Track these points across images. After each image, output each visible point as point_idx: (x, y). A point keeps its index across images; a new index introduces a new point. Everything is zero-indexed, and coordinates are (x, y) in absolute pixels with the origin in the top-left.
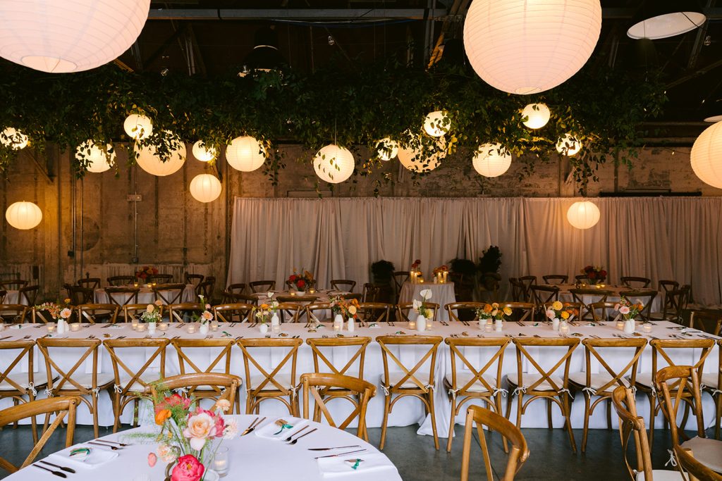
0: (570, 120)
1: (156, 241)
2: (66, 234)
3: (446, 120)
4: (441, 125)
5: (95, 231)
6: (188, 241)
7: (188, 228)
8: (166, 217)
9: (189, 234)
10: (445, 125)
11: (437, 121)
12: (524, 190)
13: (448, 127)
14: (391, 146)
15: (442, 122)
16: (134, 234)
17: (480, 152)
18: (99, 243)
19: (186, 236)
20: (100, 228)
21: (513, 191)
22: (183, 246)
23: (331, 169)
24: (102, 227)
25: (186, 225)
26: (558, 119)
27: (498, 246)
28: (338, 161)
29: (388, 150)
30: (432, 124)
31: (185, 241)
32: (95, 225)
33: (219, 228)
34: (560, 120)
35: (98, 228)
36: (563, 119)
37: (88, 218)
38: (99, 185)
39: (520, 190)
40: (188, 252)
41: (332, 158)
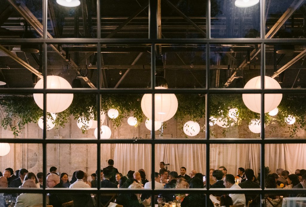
0: (286, 113)
1: (70, 163)
2: (18, 159)
3: (237, 113)
4: (235, 115)
5: (35, 157)
6: (89, 163)
7: (89, 155)
8: (76, 149)
9: (89, 159)
10: (236, 115)
11: (234, 113)
12: (284, 135)
13: (238, 115)
14: (214, 120)
15: (235, 114)
16: (57, 159)
17: (252, 123)
18: (37, 164)
19: (87, 159)
20: (38, 156)
21: (278, 135)
22: (85, 166)
23: (191, 131)
24: (39, 155)
25: (87, 153)
26: (281, 112)
27: (268, 166)
28: (194, 128)
29: (213, 122)
30: (232, 114)
31: (87, 163)
32: (35, 153)
33: (107, 156)
34: (282, 112)
35: (37, 155)
36: (284, 112)
37: (31, 150)
38: (37, 131)
39: (282, 135)
40: (88, 169)
41: (192, 127)
